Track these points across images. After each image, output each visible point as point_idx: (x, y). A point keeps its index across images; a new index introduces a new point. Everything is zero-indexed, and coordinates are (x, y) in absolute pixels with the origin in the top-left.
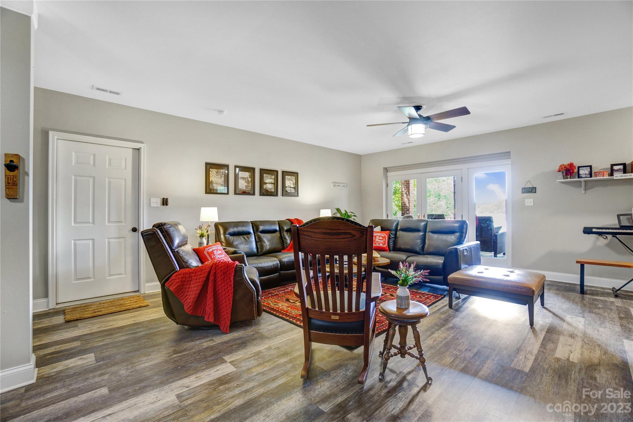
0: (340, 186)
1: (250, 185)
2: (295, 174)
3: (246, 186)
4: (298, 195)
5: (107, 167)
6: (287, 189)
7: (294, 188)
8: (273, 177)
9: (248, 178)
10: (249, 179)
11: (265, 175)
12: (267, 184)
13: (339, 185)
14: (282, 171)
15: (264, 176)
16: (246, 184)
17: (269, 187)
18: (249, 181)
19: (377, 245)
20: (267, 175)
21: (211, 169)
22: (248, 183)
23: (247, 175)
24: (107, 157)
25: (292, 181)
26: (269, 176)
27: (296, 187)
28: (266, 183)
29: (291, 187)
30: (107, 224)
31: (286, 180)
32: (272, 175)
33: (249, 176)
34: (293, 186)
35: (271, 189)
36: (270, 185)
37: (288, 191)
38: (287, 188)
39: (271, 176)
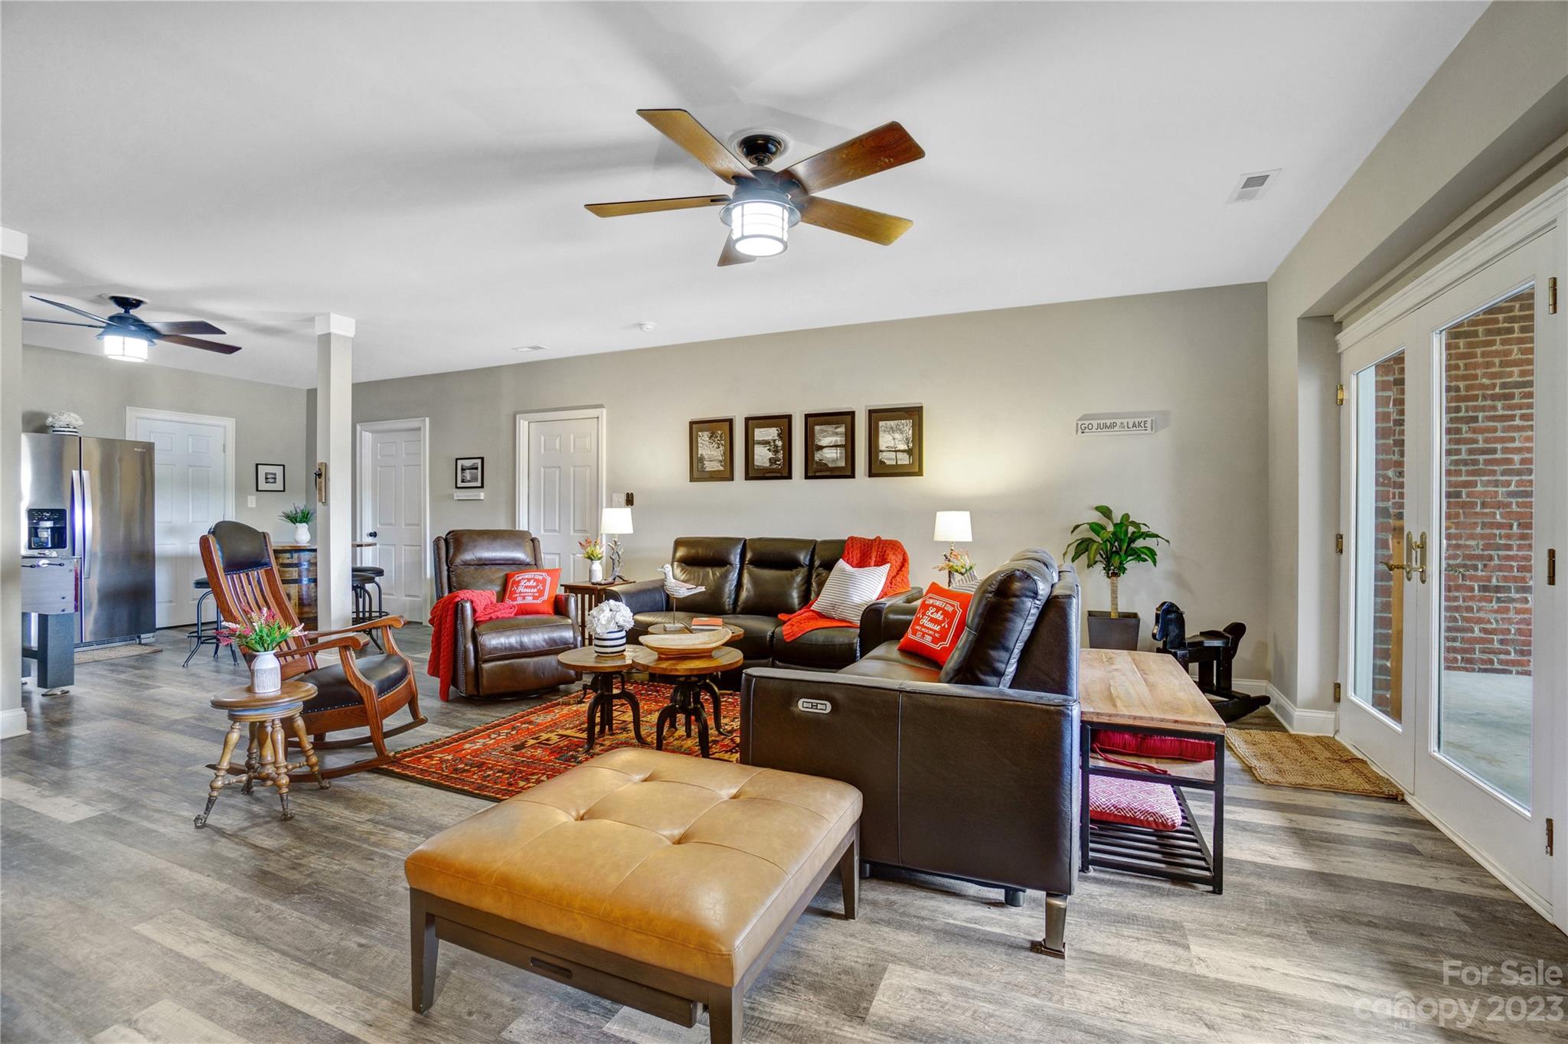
0: (1113, 425)
1: (780, 455)
2: (914, 414)
3: (770, 459)
4: (920, 473)
5: (572, 450)
6: (883, 456)
7: (909, 452)
8: (842, 429)
9: (774, 441)
10: (777, 442)
11: (817, 428)
12: (825, 450)
13: (1108, 422)
14: (870, 411)
15: (816, 432)
16: (771, 455)
17: (831, 456)
18: (777, 446)
19: (917, 638)
20: (824, 427)
21: (700, 433)
22: (776, 452)
23: (771, 433)
24: (572, 436)
25: (902, 433)
26: (830, 428)
27: (916, 451)
28: (821, 448)
29: (896, 451)
30: (572, 533)
31: (881, 434)
32: (838, 423)
33: (779, 435)
34: (903, 447)
35: (835, 460)
36: (834, 450)
37: (888, 462)
38: (884, 454)
39: (836, 428)
